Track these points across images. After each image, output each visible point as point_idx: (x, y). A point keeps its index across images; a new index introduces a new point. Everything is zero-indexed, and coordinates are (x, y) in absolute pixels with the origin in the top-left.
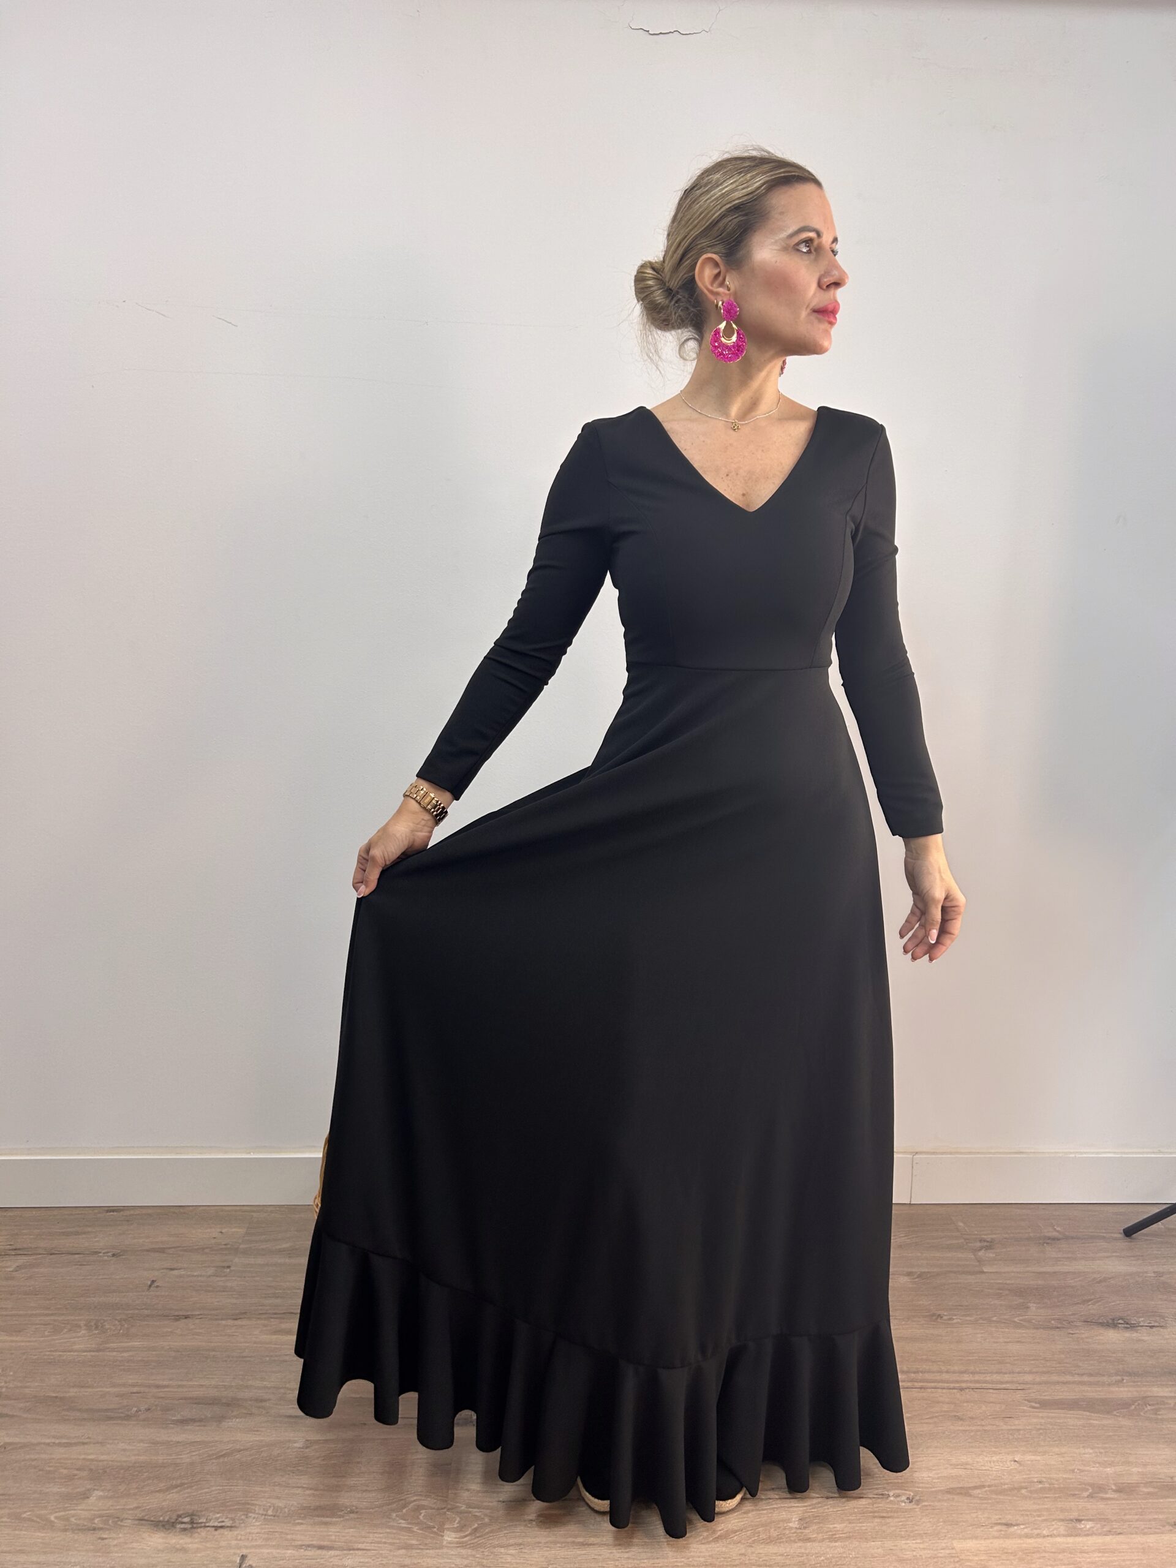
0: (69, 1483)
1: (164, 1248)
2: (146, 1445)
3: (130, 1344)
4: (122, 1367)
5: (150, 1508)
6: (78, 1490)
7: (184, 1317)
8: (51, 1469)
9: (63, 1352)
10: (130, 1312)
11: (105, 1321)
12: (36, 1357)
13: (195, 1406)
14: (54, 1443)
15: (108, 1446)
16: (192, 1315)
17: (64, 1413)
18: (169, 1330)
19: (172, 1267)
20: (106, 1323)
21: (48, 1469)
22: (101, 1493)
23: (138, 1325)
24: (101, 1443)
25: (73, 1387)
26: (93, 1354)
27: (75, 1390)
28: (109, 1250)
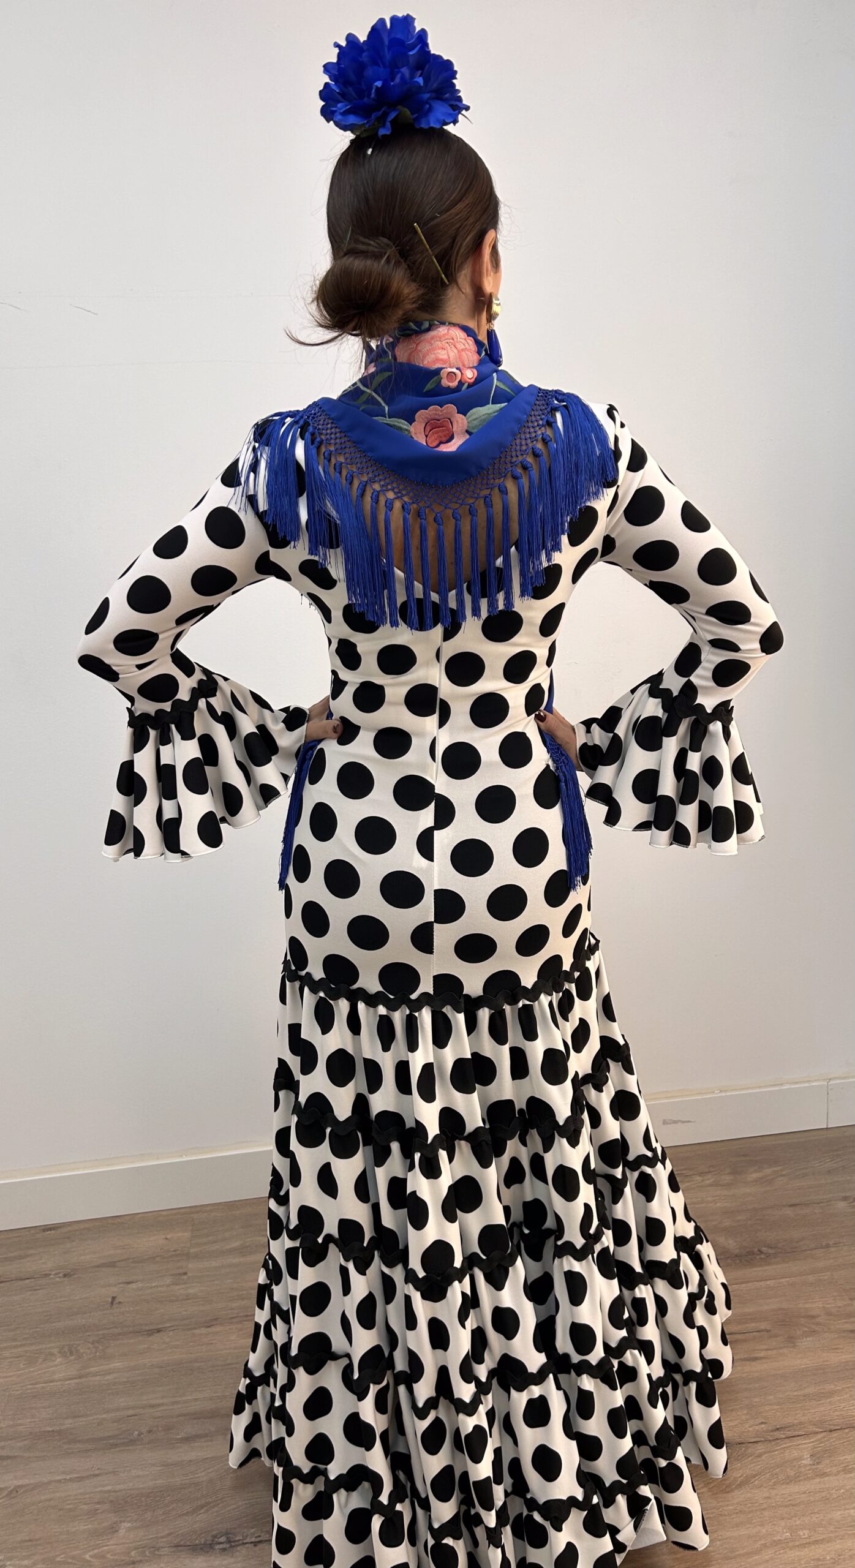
0: (92, 1519)
1: (115, 1262)
2: (159, 1468)
3: (112, 1366)
4: (110, 1391)
5: (183, 1533)
6: (103, 1525)
7: (156, 1331)
8: (71, 1506)
9: (45, 1383)
10: (101, 1332)
11: (79, 1345)
12: (19, 1392)
13: (195, 1421)
14: (65, 1479)
15: (121, 1474)
16: (164, 1328)
17: (66, 1447)
18: (146, 1346)
19: (128, 1281)
20: (79, 1348)
21: (68, 1507)
22: (129, 1525)
23: (113, 1345)
24: (114, 1472)
25: (67, 1418)
26: (77, 1381)
27: (70, 1421)
28: (59, 1271)
